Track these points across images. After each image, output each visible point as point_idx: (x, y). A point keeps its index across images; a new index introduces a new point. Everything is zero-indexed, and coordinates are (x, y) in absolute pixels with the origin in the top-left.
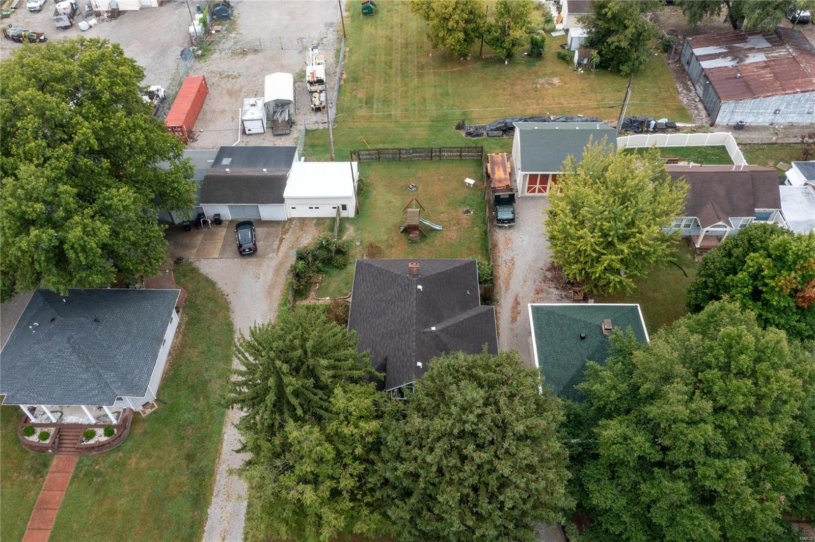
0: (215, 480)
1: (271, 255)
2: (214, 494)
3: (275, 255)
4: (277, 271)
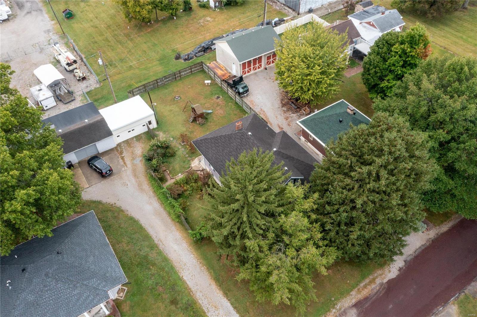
0: (200, 304)
1: (123, 169)
2: (206, 312)
3: (126, 168)
4: (135, 176)
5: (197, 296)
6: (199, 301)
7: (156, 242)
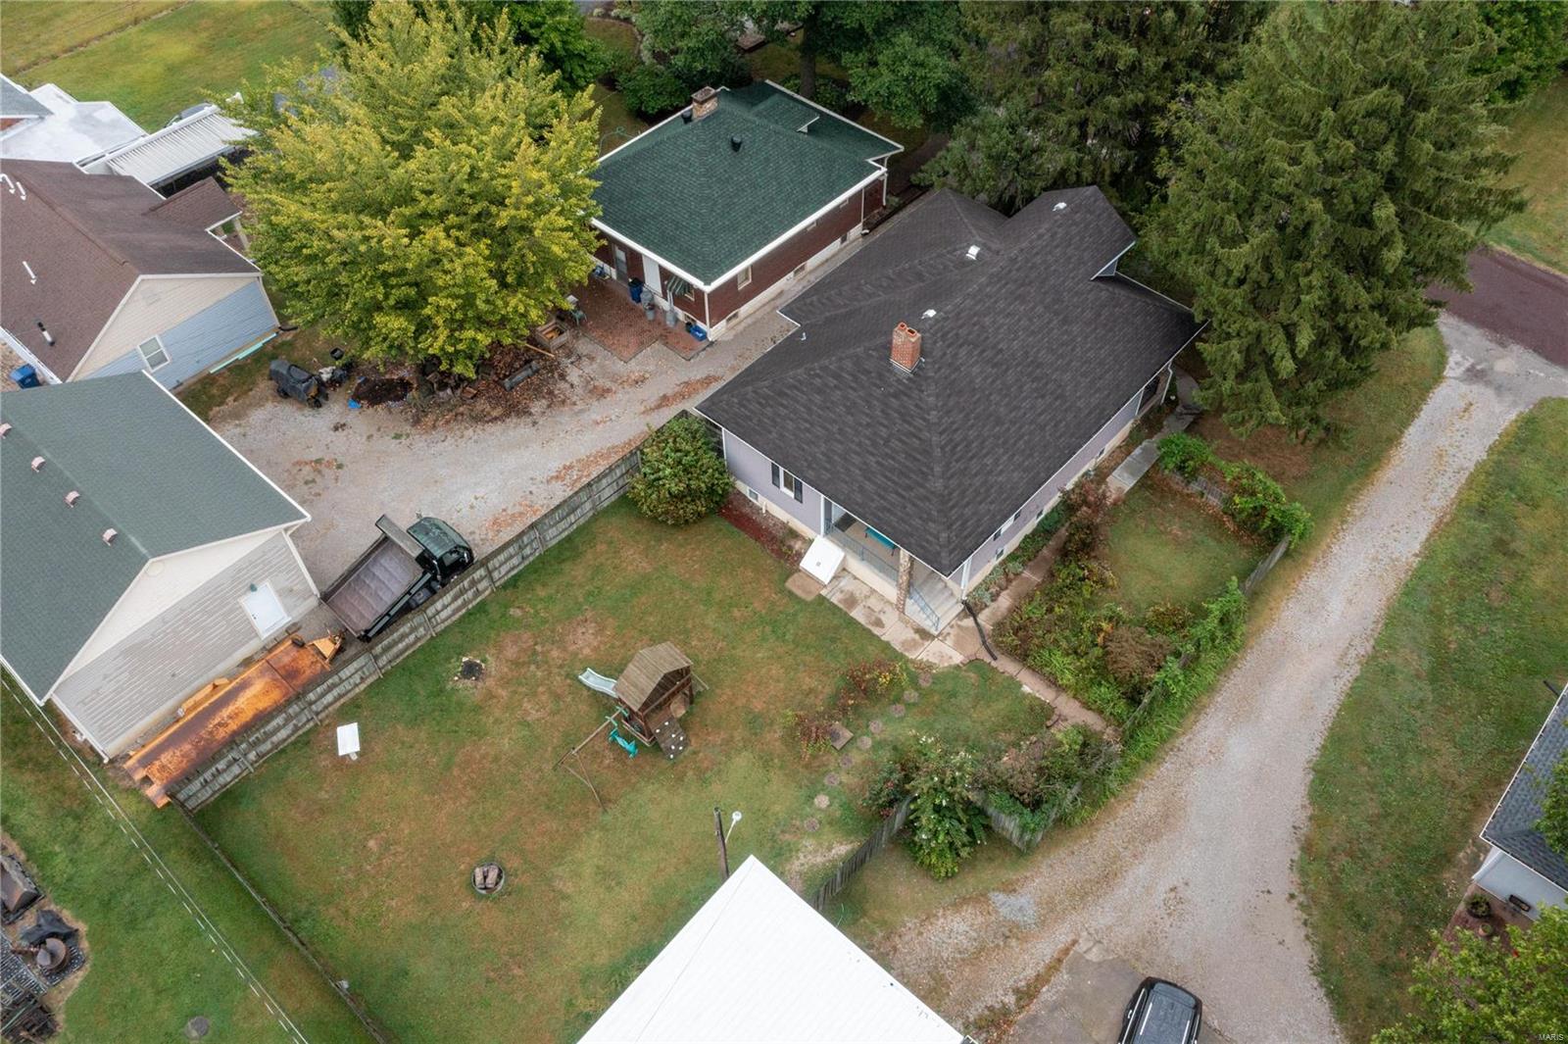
1: (1094, 955)
2: (1467, 473)
3: (1082, 947)
4: (1108, 877)
5: (1443, 503)
6: (1453, 496)
7: (1356, 670)
